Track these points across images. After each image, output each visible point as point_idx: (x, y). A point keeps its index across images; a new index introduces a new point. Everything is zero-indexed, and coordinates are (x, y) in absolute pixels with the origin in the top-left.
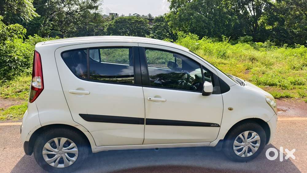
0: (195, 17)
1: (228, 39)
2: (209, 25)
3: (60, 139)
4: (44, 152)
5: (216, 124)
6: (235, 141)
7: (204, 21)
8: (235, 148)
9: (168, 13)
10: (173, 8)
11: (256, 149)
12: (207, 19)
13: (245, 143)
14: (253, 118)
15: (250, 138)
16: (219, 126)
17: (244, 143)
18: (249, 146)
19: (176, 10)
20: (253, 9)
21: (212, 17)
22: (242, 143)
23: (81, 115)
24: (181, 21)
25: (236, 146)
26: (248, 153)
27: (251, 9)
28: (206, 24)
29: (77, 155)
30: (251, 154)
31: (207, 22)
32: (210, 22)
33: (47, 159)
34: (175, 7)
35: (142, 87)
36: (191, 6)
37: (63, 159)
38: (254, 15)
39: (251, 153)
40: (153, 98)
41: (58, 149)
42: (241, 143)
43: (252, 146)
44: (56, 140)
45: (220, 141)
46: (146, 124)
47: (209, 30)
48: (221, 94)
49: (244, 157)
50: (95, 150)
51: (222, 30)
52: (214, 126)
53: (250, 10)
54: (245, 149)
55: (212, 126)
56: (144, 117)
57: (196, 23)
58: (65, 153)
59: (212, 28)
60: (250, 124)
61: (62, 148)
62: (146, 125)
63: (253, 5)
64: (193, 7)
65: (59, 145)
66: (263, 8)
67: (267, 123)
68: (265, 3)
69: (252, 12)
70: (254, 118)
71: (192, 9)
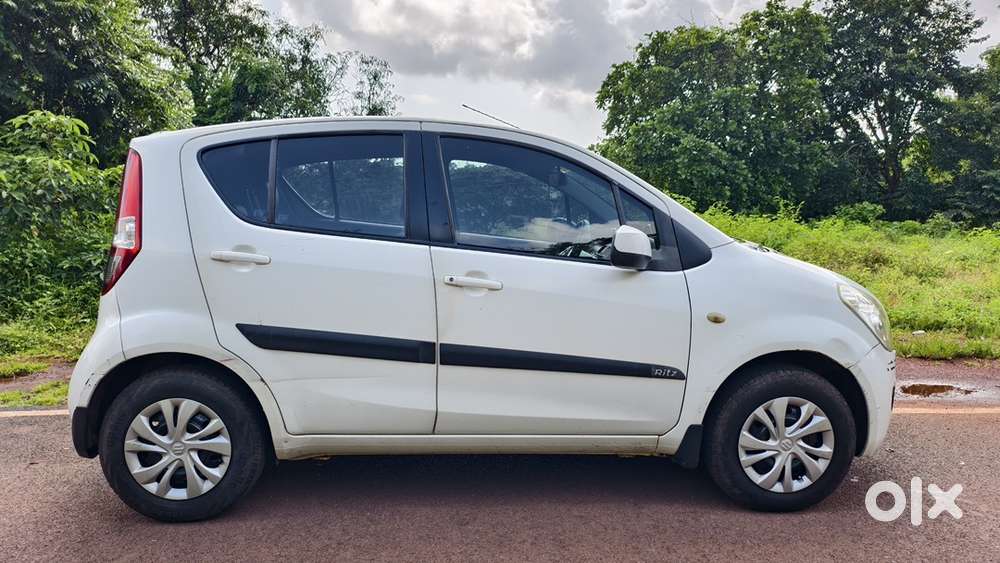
0: (685, 150)
1: (796, 209)
2: (734, 172)
3: (181, 402)
4: (131, 443)
5: (673, 369)
6: (745, 433)
7: (715, 161)
8: (743, 458)
9: (601, 143)
10: (616, 128)
11: (822, 465)
12: (724, 153)
13: (778, 441)
14: (798, 351)
15: (797, 424)
16: (680, 376)
17: (775, 439)
18: (794, 453)
19: (624, 134)
20: (881, 121)
21: (744, 148)
22: (770, 441)
23: (243, 328)
24: (641, 165)
25: (749, 452)
26: (794, 479)
27: (875, 122)
28: (725, 168)
29: (227, 460)
30: (806, 482)
31: (724, 162)
32: (735, 162)
33: (136, 468)
34: (622, 125)
35: (428, 247)
36: (672, 118)
37: (184, 470)
38: (886, 138)
39: (805, 477)
40: (460, 278)
41: (171, 438)
42: (767, 439)
43: (806, 453)
44: (166, 405)
45: (692, 429)
46: (441, 363)
47: (735, 188)
48: (683, 270)
49: (782, 491)
50: (285, 445)
51: (780, 190)
52: (665, 377)
53: (870, 125)
54: (783, 461)
55: (657, 377)
56: (432, 339)
57: (688, 166)
58: (190, 450)
59: (745, 181)
60: (789, 372)
61: (183, 435)
62: (440, 367)
63: (878, 110)
64: (676, 119)
65: (175, 425)
66: (913, 117)
67: (850, 369)
68: (919, 102)
69: (879, 132)
70: (801, 349)
71: (675, 125)
